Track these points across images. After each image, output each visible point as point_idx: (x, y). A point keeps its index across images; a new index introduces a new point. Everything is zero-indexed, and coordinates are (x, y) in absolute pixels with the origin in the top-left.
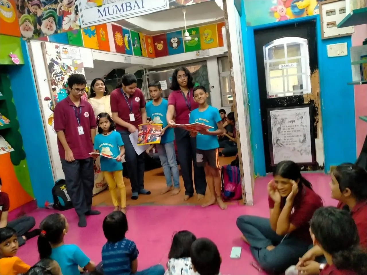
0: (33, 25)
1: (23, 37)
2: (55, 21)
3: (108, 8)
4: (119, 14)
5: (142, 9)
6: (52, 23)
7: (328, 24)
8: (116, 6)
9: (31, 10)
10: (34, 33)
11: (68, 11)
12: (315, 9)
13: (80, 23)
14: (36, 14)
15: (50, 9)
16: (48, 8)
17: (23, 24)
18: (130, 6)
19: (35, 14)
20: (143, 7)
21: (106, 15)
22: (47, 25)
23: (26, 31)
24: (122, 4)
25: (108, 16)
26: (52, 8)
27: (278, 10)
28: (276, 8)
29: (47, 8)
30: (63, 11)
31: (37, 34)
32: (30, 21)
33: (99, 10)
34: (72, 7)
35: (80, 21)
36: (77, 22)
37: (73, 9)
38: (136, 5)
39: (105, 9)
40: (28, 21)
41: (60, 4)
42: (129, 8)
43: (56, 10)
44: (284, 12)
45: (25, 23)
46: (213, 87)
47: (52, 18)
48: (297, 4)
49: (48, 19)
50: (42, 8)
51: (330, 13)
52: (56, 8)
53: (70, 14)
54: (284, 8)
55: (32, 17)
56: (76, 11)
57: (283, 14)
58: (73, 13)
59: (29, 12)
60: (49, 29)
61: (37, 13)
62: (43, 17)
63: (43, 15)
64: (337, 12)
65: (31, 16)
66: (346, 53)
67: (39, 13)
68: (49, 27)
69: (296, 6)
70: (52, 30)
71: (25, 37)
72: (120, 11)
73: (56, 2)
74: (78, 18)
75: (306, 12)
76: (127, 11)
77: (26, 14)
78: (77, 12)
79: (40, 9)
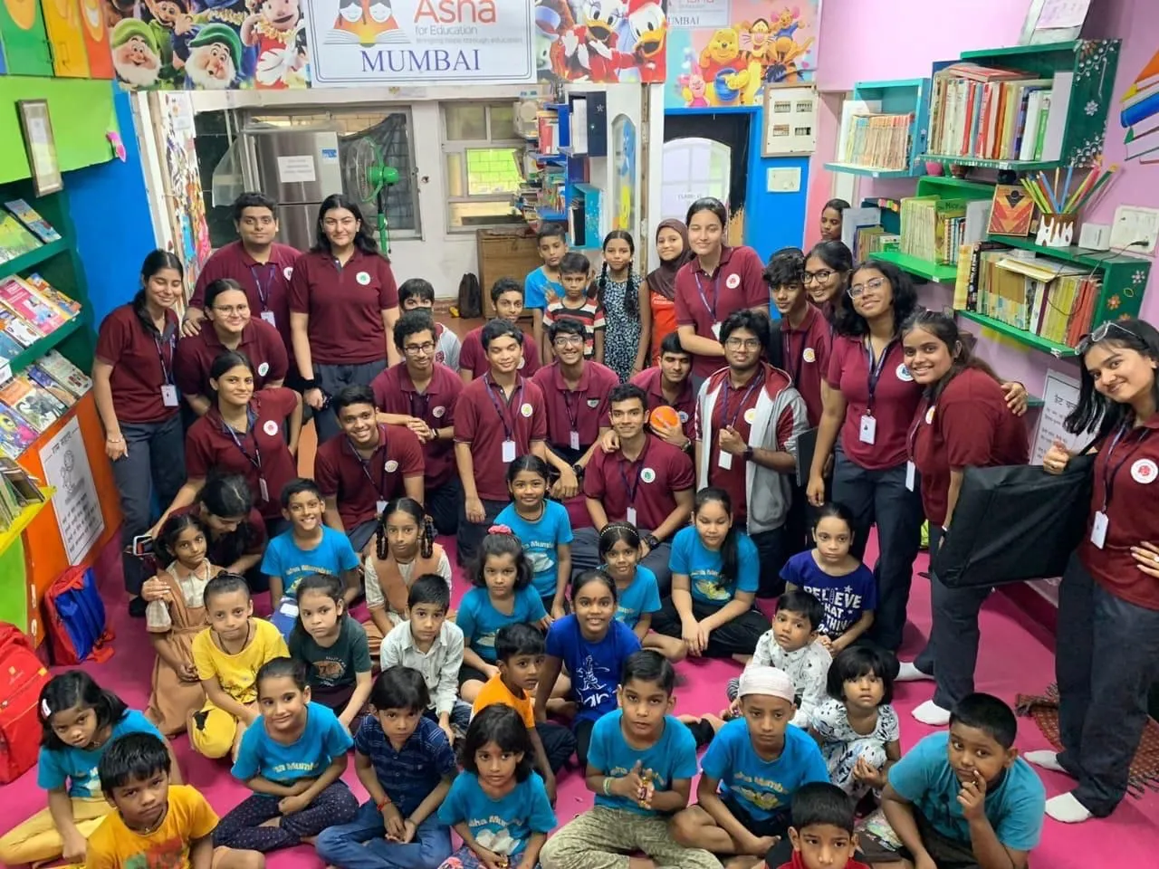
0: (158, 52)
1: (120, 78)
2: (233, 54)
3: (390, 52)
4: (416, 72)
5: (473, 72)
6: (222, 59)
7: (777, 128)
8: (411, 52)
9: (152, 11)
10: (161, 75)
11: (276, 39)
12: (757, 94)
13: (309, 76)
14: (171, 24)
15: (220, 21)
16: (214, 18)
17: (126, 45)
18: (445, 60)
19: (167, 25)
20: (477, 68)
21: (382, 69)
22: (208, 63)
23: (132, 66)
24: (427, 53)
25: (388, 72)
26: (225, 20)
27: (691, 82)
28: (687, 79)
29: (210, 18)
30: (261, 36)
31: (172, 80)
32: (147, 42)
33: (364, 53)
34: (289, 31)
35: (309, 70)
36: (300, 70)
37: (290, 37)
38: (461, 60)
39: (380, 53)
40: (140, 38)
41: (253, 14)
42: (442, 65)
43: (237, 28)
44: (702, 90)
45: (131, 42)
46: (426, 179)
47: (223, 46)
48: (727, 77)
49: (212, 46)
50: (191, 13)
51: (783, 107)
52: (237, 23)
53: (283, 46)
54: (702, 81)
55: (156, 31)
56: (301, 45)
57: (698, 94)
58: (291, 46)
59: (147, 16)
60: (211, 73)
61: (174, 24)
62: (193, 37)
63: (196, 32)
64: (794, 107)
65: (153, 28)
66: (797, 188)
67: (182, 24)
68: (214, 70)
69: (723, 82)
70: (222, 78)
71: (128, 82)
72: (419, 67)
73: (240, 7)
74: (304, 63)
75: (741, 98)
76: (437, 69)
77: (137, 17)
78: (304, 47)
79: (184, 15)
